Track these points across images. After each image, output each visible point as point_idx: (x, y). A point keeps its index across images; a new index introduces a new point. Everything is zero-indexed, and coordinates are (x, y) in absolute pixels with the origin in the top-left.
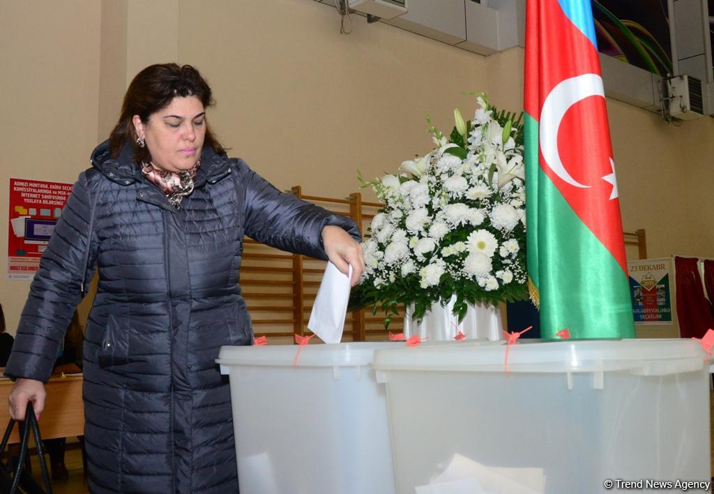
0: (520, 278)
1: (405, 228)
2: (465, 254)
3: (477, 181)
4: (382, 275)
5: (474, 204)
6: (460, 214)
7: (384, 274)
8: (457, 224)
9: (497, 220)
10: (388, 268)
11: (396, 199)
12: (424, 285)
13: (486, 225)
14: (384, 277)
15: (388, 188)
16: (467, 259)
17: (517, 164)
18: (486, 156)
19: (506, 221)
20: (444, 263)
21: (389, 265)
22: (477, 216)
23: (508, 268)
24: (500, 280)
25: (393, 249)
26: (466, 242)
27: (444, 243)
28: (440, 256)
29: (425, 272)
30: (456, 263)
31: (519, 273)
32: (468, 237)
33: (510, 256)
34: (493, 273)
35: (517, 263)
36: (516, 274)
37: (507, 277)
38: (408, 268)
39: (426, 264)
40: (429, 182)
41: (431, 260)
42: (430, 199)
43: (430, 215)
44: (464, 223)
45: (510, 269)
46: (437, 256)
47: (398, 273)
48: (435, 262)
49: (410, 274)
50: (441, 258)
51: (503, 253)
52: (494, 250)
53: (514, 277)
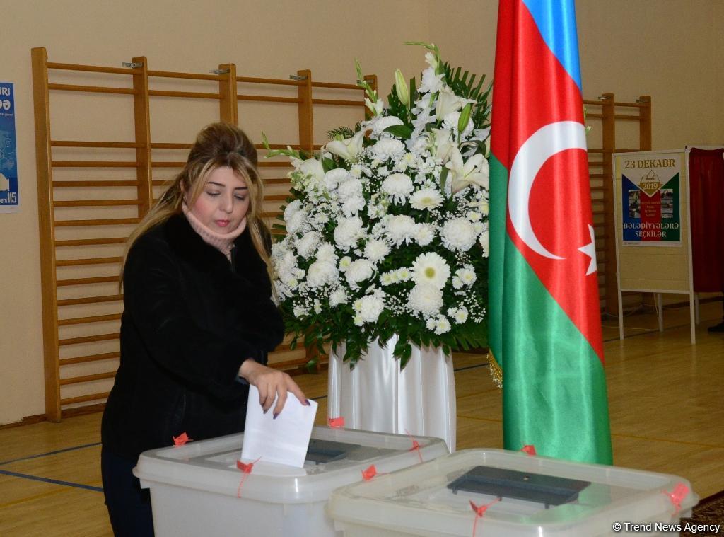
0: (477, 316)
1: (333, 242)
2: (410, 285)
3: (424, 179)
4: (305, 304)
5: (421, 216)
6: (403, 229)
7: (307, 302)
8: (399, 243)
9: (449, 240)
10: (311, 294)
11: (319, 194)
12: (358, 321)
13: (436, 246)
14: (307, 306)
15: (309, 177)
16: (413, 291)
17: (476, 167)
18: (436, 147)
19: (461, 242)
20: (383, 294)
21: (313, 290)
22: (424, 234)
23: (462, 303)
24: (451, 320)
25: (318, 270)
26: (411, 268)
27: (383, 267)
28: (378, 285)
29: (360, 306)
30: (398, 297)
31: (476, 310)
32: (414, 263)
33: (465, 287)
34: (444, 311)
35: (473, 296)
36: (471, 311)
37: (461, 315)
38: (338, 298)
39: (361, 295)
40: (363, 175)
41: (368, 290)
42: (365, 203)
43: (364, 226)
44: (408, 241)
45: (465, 304)
46: (374, 285)
47: (325, 302)
48: (372, 293)
49: (340, 305)
50: (380, 288)
51: (457, 284)
52: (446, 280)
53: (470, 315)
